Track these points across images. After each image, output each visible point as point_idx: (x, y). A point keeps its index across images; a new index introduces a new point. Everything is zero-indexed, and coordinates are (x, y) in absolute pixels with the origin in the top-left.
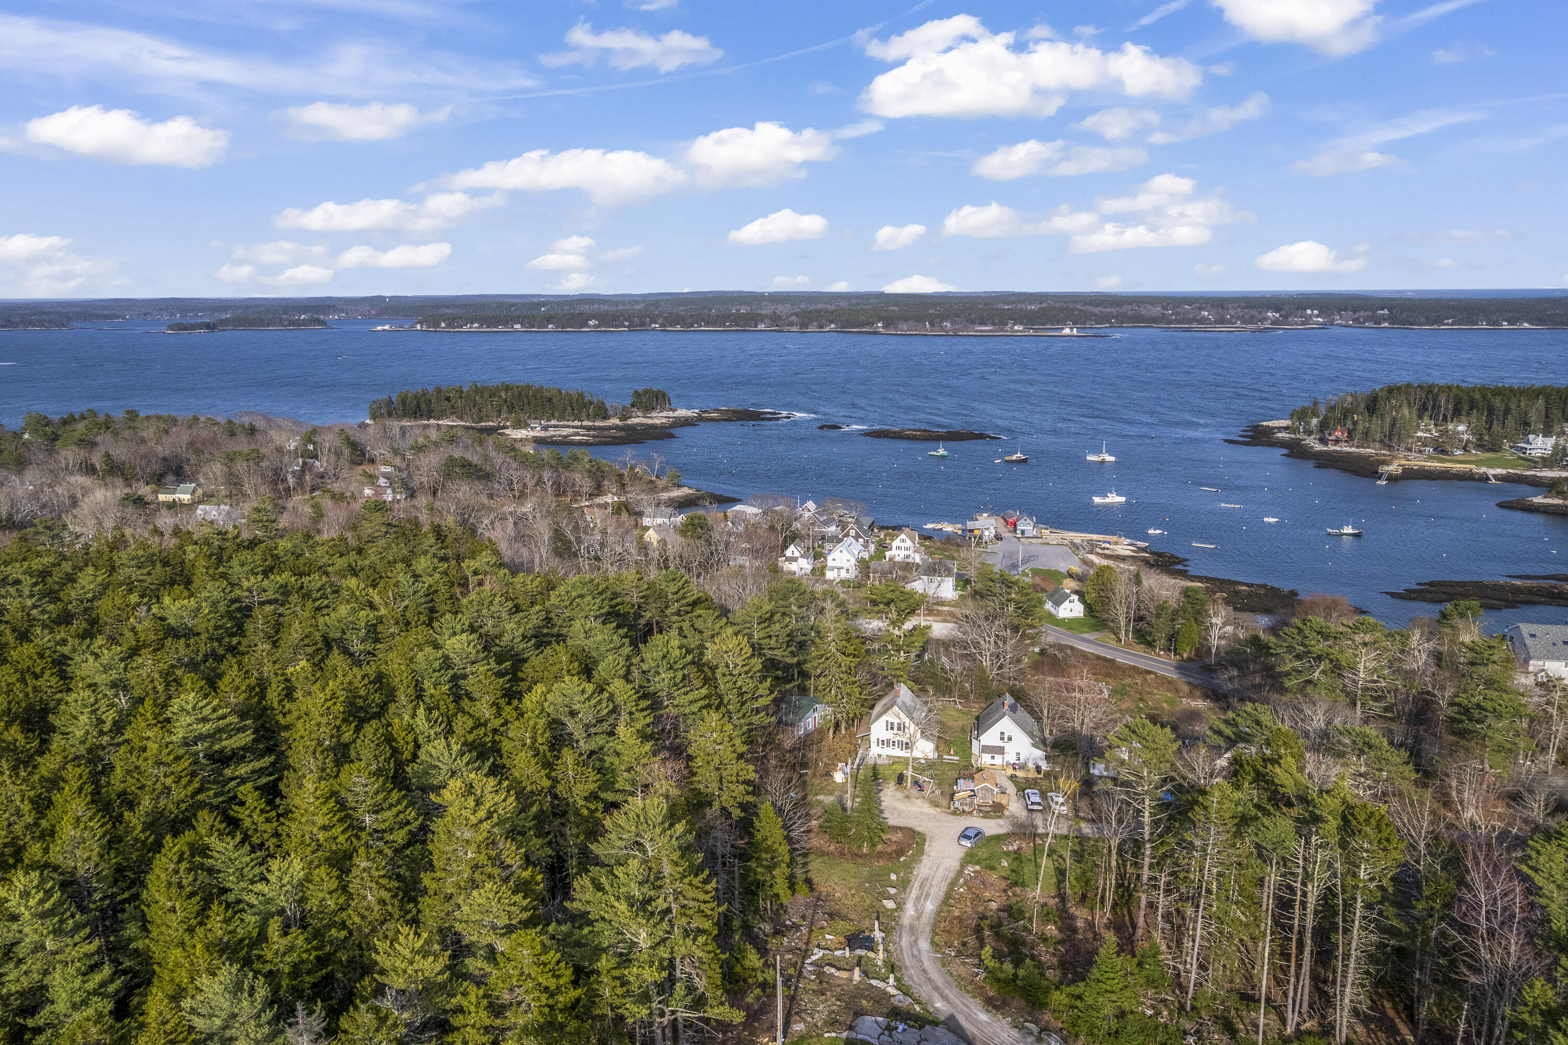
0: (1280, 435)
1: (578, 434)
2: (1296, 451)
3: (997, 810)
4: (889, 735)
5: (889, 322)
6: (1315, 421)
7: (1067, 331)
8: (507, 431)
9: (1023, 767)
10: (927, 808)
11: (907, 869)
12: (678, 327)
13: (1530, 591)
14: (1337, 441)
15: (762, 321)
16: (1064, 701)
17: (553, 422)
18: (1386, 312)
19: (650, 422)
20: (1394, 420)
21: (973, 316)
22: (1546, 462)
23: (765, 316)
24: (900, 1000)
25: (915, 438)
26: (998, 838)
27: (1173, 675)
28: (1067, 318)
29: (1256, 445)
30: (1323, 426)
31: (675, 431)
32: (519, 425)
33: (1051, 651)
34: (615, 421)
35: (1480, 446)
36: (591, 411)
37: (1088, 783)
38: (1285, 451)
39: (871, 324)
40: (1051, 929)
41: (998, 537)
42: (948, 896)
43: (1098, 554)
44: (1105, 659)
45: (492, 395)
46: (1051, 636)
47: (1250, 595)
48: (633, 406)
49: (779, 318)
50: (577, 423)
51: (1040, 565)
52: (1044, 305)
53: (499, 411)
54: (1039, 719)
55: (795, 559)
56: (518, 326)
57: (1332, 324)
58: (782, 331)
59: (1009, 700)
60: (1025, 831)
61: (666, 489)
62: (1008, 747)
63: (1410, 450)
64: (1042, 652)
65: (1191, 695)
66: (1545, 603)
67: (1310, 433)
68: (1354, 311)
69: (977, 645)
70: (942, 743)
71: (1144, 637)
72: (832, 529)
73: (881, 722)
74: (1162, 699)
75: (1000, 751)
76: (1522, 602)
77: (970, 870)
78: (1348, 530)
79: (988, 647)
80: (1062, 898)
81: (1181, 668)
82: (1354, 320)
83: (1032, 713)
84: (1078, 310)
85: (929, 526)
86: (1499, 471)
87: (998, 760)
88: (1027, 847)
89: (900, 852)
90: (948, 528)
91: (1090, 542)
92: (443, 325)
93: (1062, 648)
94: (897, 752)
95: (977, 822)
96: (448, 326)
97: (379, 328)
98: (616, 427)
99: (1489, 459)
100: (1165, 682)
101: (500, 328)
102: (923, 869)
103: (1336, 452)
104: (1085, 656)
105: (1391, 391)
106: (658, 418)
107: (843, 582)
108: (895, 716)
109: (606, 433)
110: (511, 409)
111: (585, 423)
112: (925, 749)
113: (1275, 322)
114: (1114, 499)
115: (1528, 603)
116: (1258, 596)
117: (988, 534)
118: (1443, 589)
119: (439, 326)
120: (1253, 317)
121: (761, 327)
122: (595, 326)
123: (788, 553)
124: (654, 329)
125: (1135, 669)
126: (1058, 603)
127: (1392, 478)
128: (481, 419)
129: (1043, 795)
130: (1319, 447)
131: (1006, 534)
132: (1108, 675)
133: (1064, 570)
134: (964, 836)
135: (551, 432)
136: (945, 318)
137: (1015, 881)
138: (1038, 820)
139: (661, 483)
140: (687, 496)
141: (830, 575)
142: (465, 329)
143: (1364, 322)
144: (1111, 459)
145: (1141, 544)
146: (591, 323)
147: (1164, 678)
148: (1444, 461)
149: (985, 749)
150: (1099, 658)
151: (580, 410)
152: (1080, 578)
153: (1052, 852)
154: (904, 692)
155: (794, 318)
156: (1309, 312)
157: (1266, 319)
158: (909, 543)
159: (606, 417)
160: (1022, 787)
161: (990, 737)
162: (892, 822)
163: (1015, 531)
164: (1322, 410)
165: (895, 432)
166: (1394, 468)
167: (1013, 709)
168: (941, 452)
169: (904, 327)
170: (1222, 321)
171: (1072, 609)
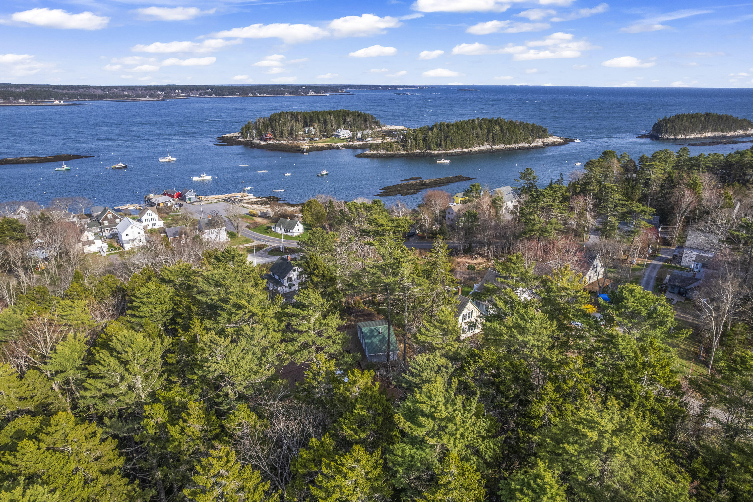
0: (239, 140)
2: (253, 146)
6: (254, 131)
7: (57, 102)
14: (270, 139)
22: (351, 140)
41: (179, 205)
55: (92, 242)
68: (197, 91)
86: (340, 144)
103: (272, 144)
113: (165, 96)
117: (171, 203)
123: (84, 238)
131: (181, 203)
144: (173, 159)
156: (177, 91)
158: (154, 215)
166: (305, 148)
171: (299, 229)
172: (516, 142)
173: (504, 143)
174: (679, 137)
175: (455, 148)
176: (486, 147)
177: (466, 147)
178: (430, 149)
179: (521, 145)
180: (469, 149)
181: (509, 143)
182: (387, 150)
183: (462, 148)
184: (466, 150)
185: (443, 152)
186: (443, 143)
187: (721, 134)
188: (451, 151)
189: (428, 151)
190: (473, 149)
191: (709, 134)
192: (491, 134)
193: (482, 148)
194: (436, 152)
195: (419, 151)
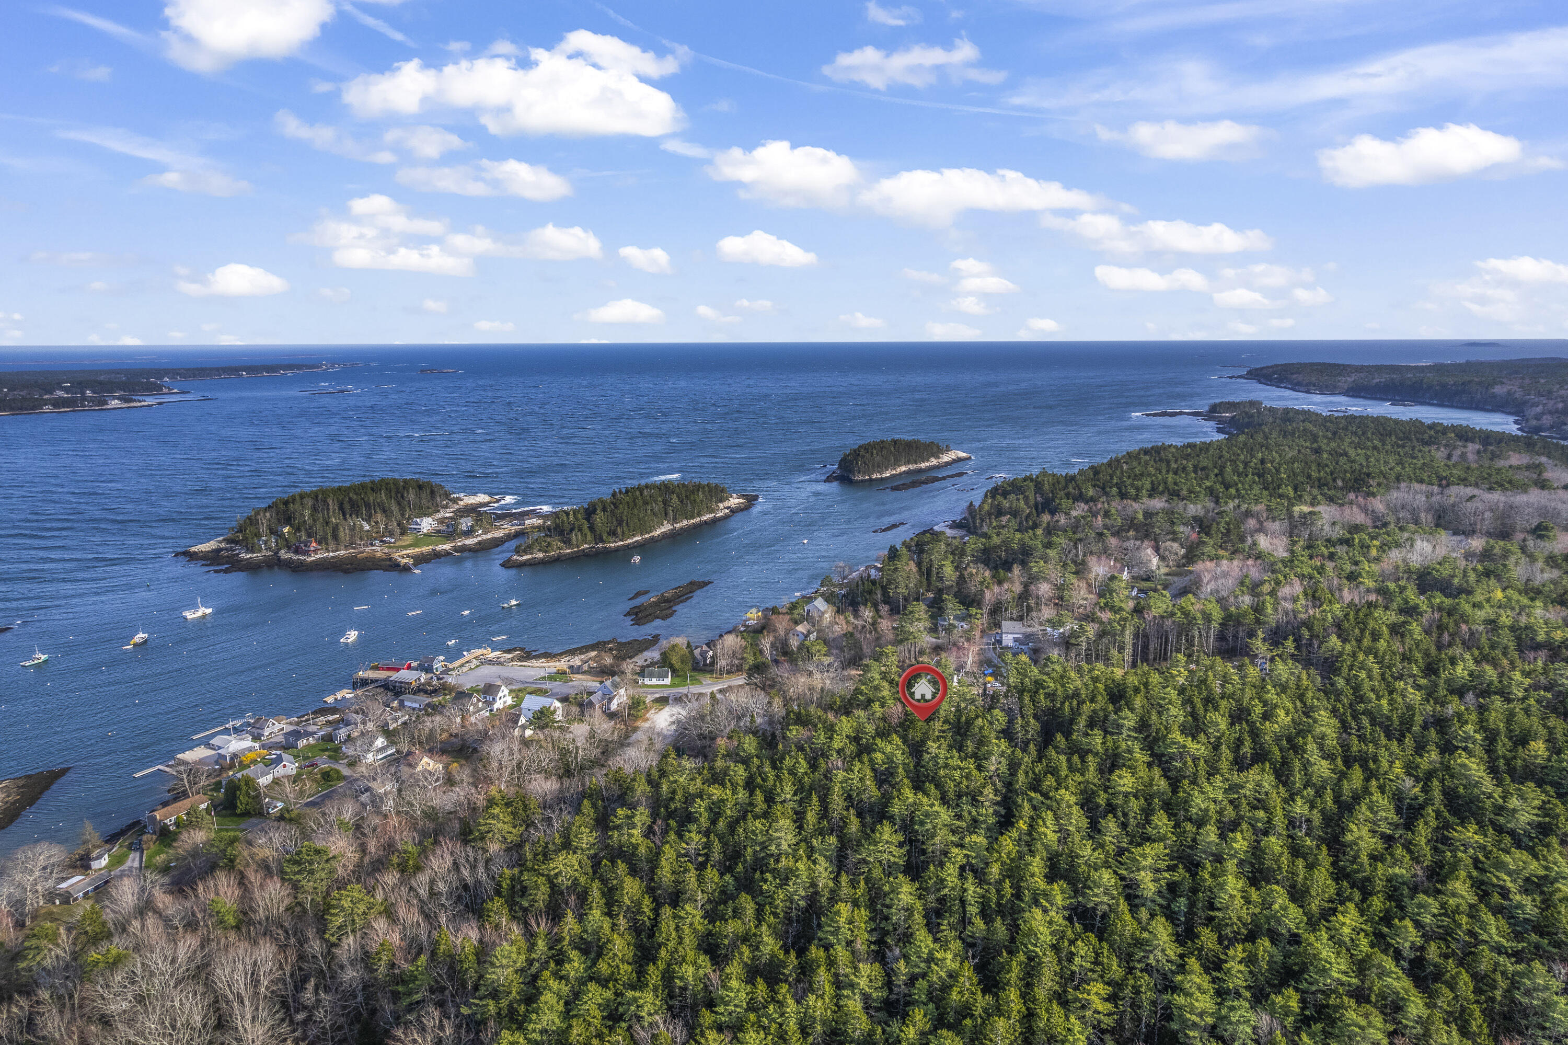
0: (243, 556)
67: (275, 549)
172: (699, 515)
173: (687, 518)
174: (874, 477)
175: (634, 535)
176: (666, 527)
177: (646, 532)
178: (602, 541)
179: (706, 517)
180: (651, 534)
181: (692, 517)
183: (642, 533)
184: (647, 536)
185: (621, 543)
186: (619, 531)
187: (912, 467)
189: (600, 545)
190: (654, 533)
191: (903, 469)
193: (663, 530)
194: (611, 545)
195: (586, 546)
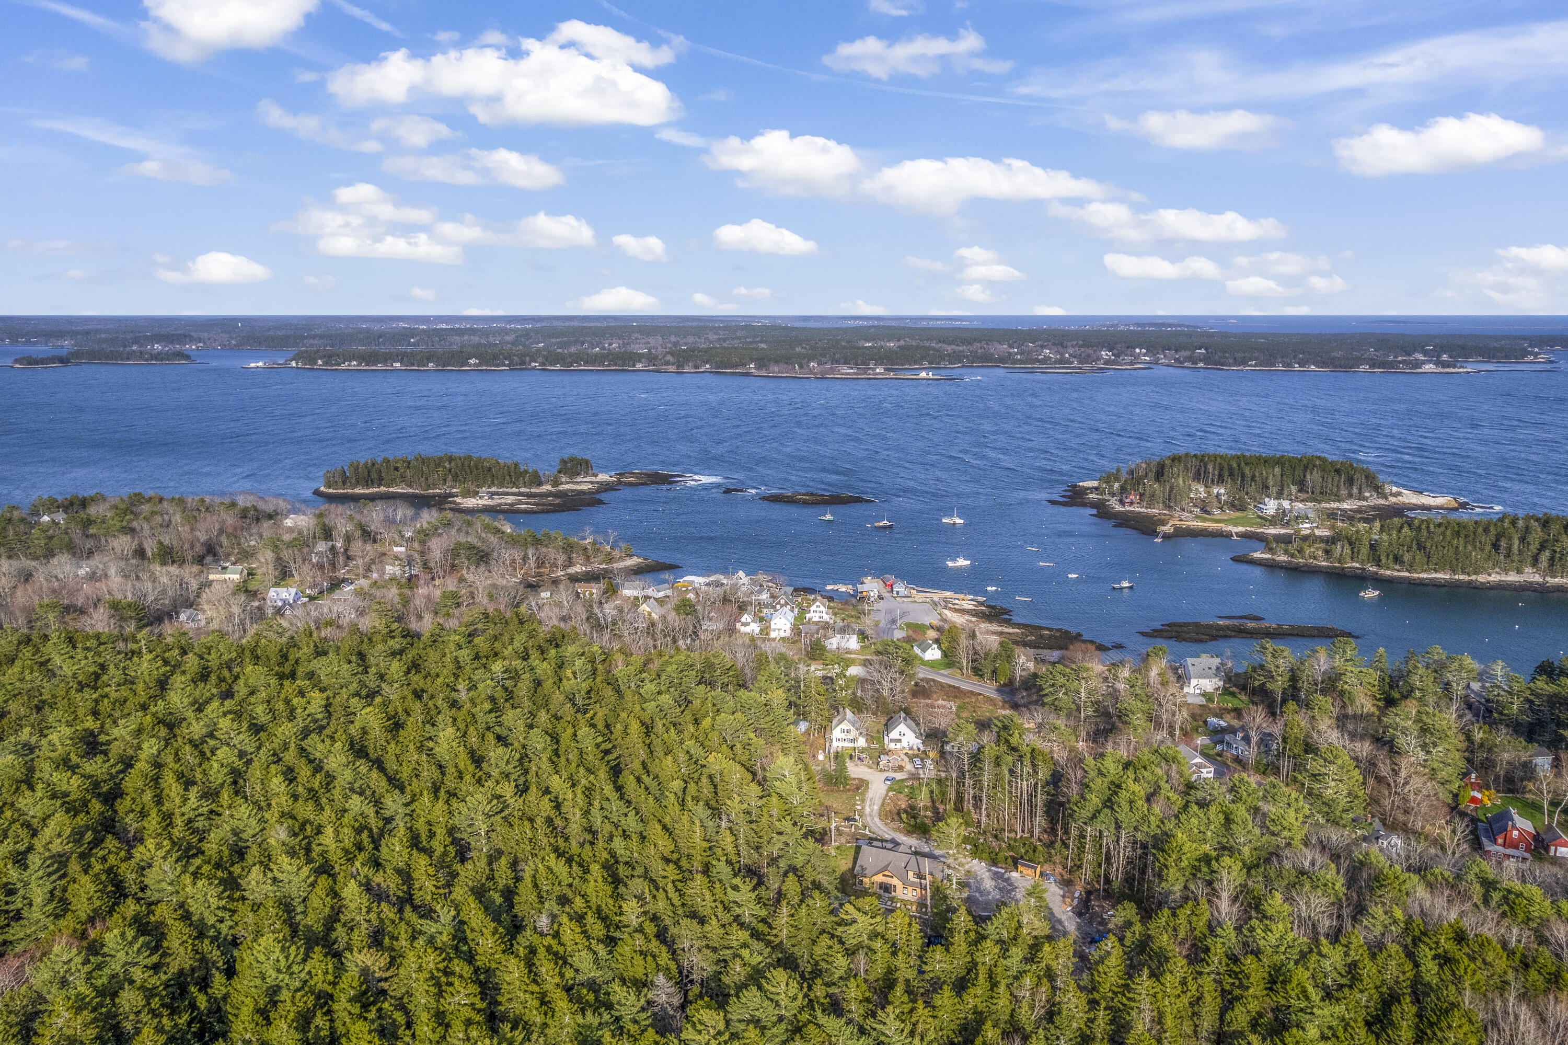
0: (1091, 496)
1: (520, 502)
2: (1103, 512)
3: (901, 768)
4: (843, 736)
5: (762, 363)
6: (1117, 485)
7: (923, 374)
8: (458, 500)
9: (911, 749)
10: (867, 770)
11: (863, 794)
12: (558, 367)
13: (1228, 628)
14: (1131, 503)
15: (640, 361)
16: (931, 714)
17: (494, 489)
18: (1203, 351)
19: (578, 487)
20: (1172, 488)
21: (837, 356)
22: (1272, 521)
23: (642, 355)
24: (871, 835)
25: (805, 503)
26: (902, 780)
27: (994, 695)
28: (923, 358)
29: (1072, 505)
30: (1123, 489)
31: (604, 496)
32: (467, 494)
33: (922, 683)
34: (547, 488)
35: (1233, 506)
36: (527, 479)
37: (942, 753)
38: (1094, 511)
39: (744, 365)
40: (929, 813)
41: (881, 597)
42: (883, 805)
43: (950, 609)
44: (954, 687)
45: (437, 465)
46: (922, 673)
47: (1050, 637)
48: (560, 472)
49: (655, 358)
50: (515, 490)
51: (910, 619)
52: (902, 343)
53: (445, 480)
54: (918, 724)
55: (748, 624)
56: (397, 365)
57: (1157, 363)
58: (658, 371)
59: (903, 715)
60: (914, 777)
61: (621, 559)
62: (903, 738)
63: (1183, 510)
64: (916, 684)
65: (1003, 708)
66: (1234, 637)
67: (1113, 495)
68: (1176, 351)
69: (879, 683)
70: (870, 738)
71: (977, 672)
72: (764, 596)
73: (838, 729)
74: (985, 711)
75: (900, 741)
76: (1221, 637)
77: (891, 794)
78: (1125, 584)
79: (886, 685)
80: (933, 801)
81: (999, 690)
82: (1176, 360)
83: (914, 721)
84: (934, 349)
85: (829, 587)
86: (1241, 529)
87: (899, 746)
88: (916, 783)
89: (858, 789)
90: (843, 588)
91: (946, 600)
92: (320, 362)
93: (927, 681)
94: (847, 744)
95: (891, 774)
96: (325, 364)
97: (252, 365)
98: (549, 494)
99: (1237, 518)
100: (989, 700)
101: (380, 366)
102: (870, 794)
103: (1130, 512)
104: (942, 685)
105: (1175, 459)
106: (584, 484)
107: (783, 639)
108: (845, 725)
109: (544, 500)
110: (456, 478)
111: (522, 490)
112: (862, 742)
113: (1107, 362)
114: (962, 562)
115: (1226, 637)
116: (1055, 637)
117: (874, 594)
118: (1175, 628)
119: (316, 363)
120: (1089, 356)
121: (639, 366)
122: (475, 365)
123: (743, 620)
124: (534, 368)
125: (972, 692)
126: (924, 651)
127: (1166, 537)
128: (429, 488)
129: (922, 760)
130: (1118, 508)
131: (886, 595)
132: (956, 697)
133: (927, 623)
134: (887, 779)
135: (497, 500)
136: (811, 358)
137: (911, 796)
138: (921, 772)
139: (617, 554)
140: (639, 564)
141: (773, 635)
142: (343, 367)
143: (1183, 362)
144: (959, 521)
145: (980, 599)
146: (472, 361)
147: (988, 697)
148: (1205, 520)
149: (892, 741)
150: (950, 686)
151: (518, 478)
152: (938, 629)
153: (927, 784)
154: (849, 714)
155: (669, 357)
156: (1138, 350)
157: (1098, 359)
158: (822, 608)
159: (540, 484)
160: (911, 758)
161: (894, 734)
162: (853, 776)
163: (892, 591)
164: (1124, 476)
165: (788, 497)
166: (1167, 529)
167: (905, 719)
168: (829, 517)
169: (775, 369)
170: (1061, 361)
171: (933, 654)
176: (1527, 576)
177: (1463, 573)
178: (1378, 565)
180: (1473, 577)
182: (1292, 556)
183: (1454, 572)
184: (1463, 577)
185: (1407, 574)
186: (1407, 558)
188: (1424, 575)
189: (1372, 569)
190: (1482, 578)
192: (1547, 553)
193: (1512, 577)
194: (1388, 572)
195: (1357, 565)
